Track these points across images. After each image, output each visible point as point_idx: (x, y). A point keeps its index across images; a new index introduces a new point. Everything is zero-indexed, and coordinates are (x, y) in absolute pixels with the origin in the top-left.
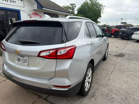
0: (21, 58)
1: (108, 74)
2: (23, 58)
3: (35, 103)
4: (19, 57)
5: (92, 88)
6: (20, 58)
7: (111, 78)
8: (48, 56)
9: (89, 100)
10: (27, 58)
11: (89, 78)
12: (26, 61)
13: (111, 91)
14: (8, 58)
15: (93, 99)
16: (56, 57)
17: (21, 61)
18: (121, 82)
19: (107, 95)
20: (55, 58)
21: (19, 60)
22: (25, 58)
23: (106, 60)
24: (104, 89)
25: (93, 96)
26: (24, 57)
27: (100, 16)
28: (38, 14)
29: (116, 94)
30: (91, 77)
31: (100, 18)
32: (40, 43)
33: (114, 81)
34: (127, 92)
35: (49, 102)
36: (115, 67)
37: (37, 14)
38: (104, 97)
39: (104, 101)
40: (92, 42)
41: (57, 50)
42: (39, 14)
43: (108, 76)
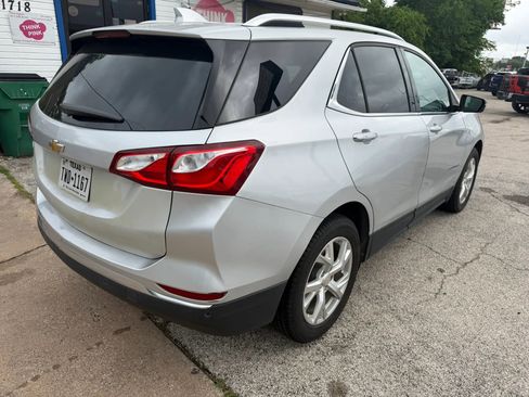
0: (74, 171)
1: (442, 271)
2: (78, 173)
3: (126, 333)
4: (68, 166)
5: (349, 317)
6: (71, 169)
7: (447, 288)
8: (143, 172)
9: (317, 358)
10: (86, 174)
11: (337, 276)
12: (85, 182)
13: (423, 343)
14: (42, 167)
15: (335, 359)
16: (168, 179)
17: (72, 183)
18: (487, 312)
19: (400, 356)
20: (165, 183)
21: (67, 177)
22: (82, 173)
23: (461, 214)
24: (399, 329)
25: (338, 349)
26: (79, 168)
27: (500, 19)
28: (220, 5)
29: (440, 358)
30: (347, 275)
31: (500, 26)
32: (122, 121)
33: (455, 303)
34: (494, 356)
35: (171, 338)
36: (489, 248)
37: (215, 6)
38: (385, 360)
39: (376, 374)
40: (365, 131)
41: (172, 153)
42: (226, 7)
43: (440, 277)
